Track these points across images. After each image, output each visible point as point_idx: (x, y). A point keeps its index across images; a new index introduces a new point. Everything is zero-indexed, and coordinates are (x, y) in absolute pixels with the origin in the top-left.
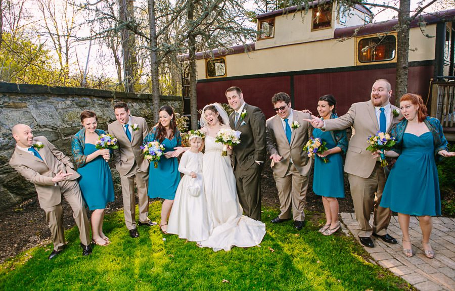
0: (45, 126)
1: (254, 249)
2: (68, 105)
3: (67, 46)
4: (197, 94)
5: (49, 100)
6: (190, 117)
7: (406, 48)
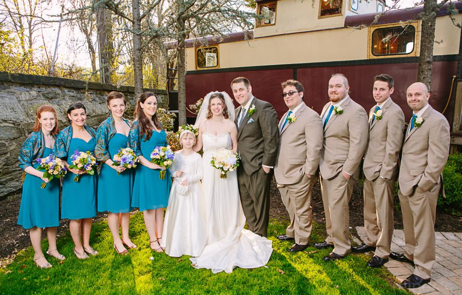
0: (5, 121)
1: (260, 271)
2: (33, 97)
3: (30, 28)
4: (186, 87)
5: (10, 90)
6: (177, 114)
7: (431, 39)
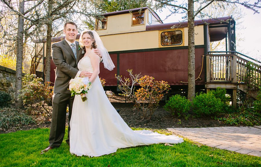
7: (193, 32)
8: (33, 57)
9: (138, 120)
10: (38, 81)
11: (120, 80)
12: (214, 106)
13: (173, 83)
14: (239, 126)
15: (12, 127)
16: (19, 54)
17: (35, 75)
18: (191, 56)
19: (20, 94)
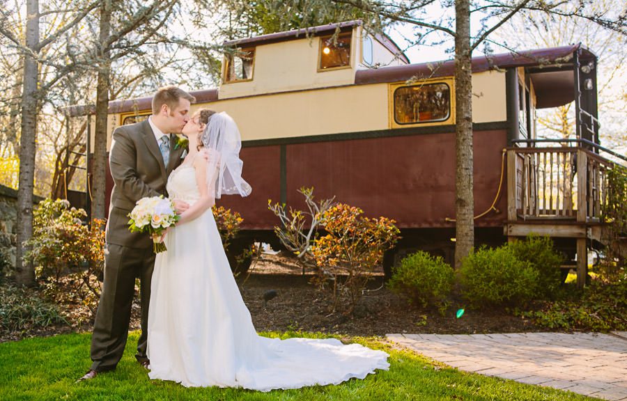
7: (467, 89)
8: (59, 152)
9: (321, 316)
10: (73, 217)
11: (280, 215)
12: (511, 280)
13: (426, 221)
14: (571, 332)
15: (10, 330)
16: (27, 149)
17: (66, 201)
18: (463, 152)
19: (28, 250)
